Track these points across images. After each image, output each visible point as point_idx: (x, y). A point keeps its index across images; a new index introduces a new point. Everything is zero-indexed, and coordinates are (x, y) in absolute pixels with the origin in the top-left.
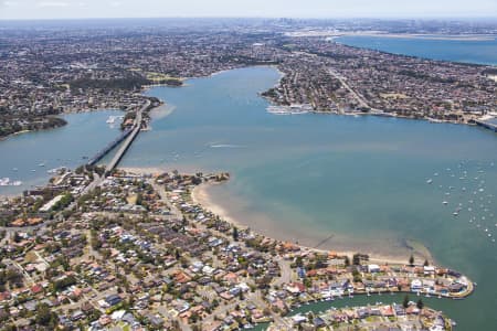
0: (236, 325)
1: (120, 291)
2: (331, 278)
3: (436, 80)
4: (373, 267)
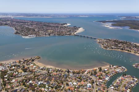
4: (106, 70)
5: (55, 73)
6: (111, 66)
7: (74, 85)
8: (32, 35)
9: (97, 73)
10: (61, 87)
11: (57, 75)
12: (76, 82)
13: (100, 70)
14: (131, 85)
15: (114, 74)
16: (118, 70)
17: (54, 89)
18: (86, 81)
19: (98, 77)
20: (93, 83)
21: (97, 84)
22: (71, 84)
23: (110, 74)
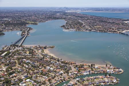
0: (61, 81)
1: (27, 74)
2: (85, 70)
3: (109, 23)
4: (96, 67)
7: (49, 69)
8: (72, 29)
12: (54, 68)
14: (102, 83)
15: (99, 72)
18: (64, 70)
23: (94, 71)
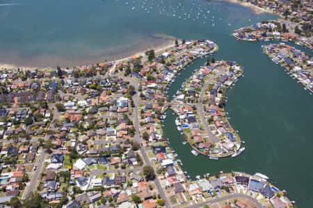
0: (157, 120)
4: (166, 54)
5: (20, 83)
6: (180, 42)
7: (80, 107)
9: (142, 67)
10: (43, 117)
11: (25, 87)
12: (86, 99)
13: (151, 56)
14: (227, 83)
15: (186, 63)
16: (196, 51)
17: (23, 127)
18: (113, 92)
19: (145, 77)
20: (133, 93)
21: (142, 96)
22: (71, 106)
23: (177, 65)
